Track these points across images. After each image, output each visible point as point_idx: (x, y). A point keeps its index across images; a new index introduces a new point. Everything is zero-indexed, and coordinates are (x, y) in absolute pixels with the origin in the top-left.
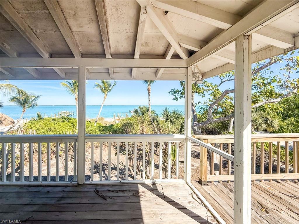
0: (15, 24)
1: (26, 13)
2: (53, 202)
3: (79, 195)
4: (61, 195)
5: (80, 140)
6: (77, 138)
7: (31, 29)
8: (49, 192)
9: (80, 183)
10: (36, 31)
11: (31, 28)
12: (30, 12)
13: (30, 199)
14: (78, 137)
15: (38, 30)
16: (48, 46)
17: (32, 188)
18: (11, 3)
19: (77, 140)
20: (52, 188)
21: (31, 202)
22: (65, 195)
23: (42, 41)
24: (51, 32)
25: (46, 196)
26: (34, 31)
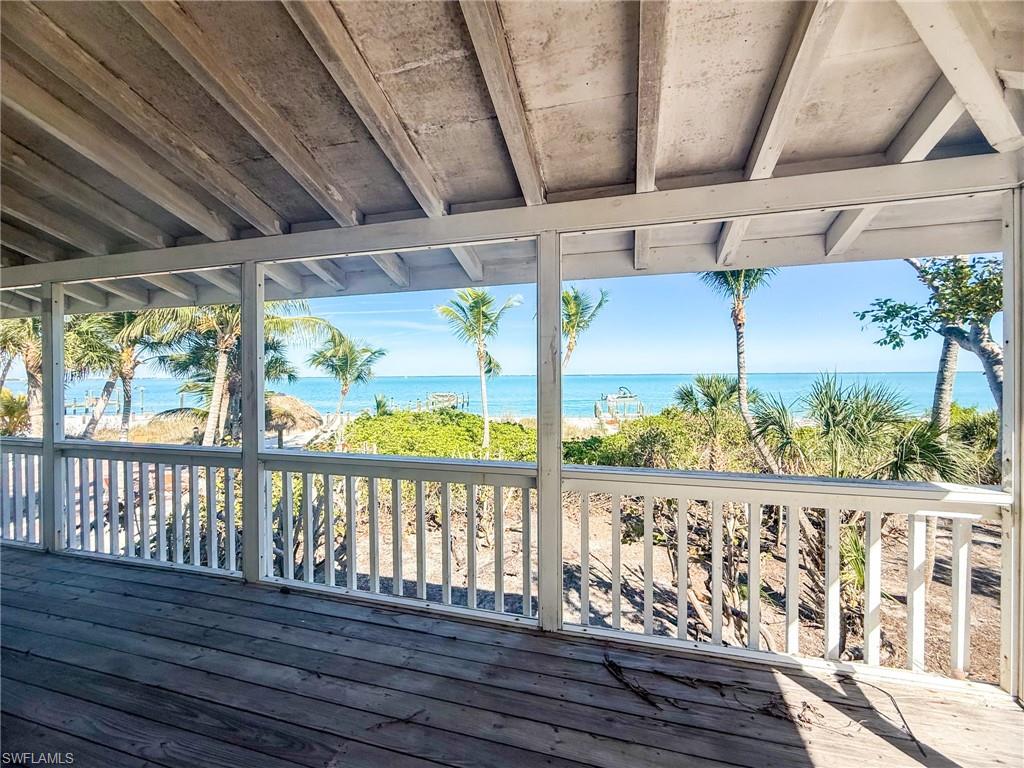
0: (368, 115)
1: (396, 74)
2: (473, 674)
3: (551, 668)
4: (492, 657)
5: (543, 479)
6: (534, 473)
7: (405, 127)
8: (454, 638)
9: (547, 628)
10: (416, 132)
11: (406, 122)
12: (408, 67)
13: (407, 654)
14: (537, 470)
15: (422, 128)
16: (446, 179)
17: (404, 616)
18: (361, 49)
19: (534, 482)
20: (463, 627)
21: (411, 661)
22: (507, 660)
23: (430, 163)
24: (458, 127)
25: (449, 651)
26: (412, 133)
